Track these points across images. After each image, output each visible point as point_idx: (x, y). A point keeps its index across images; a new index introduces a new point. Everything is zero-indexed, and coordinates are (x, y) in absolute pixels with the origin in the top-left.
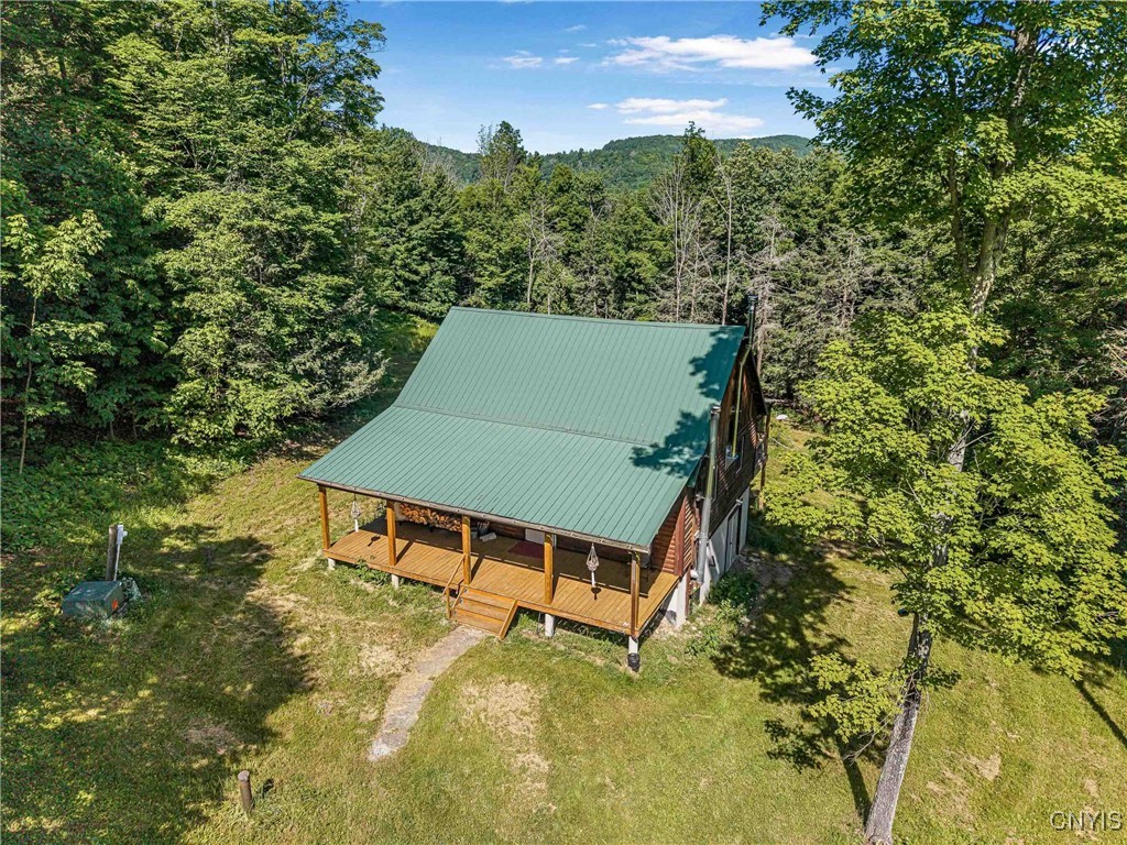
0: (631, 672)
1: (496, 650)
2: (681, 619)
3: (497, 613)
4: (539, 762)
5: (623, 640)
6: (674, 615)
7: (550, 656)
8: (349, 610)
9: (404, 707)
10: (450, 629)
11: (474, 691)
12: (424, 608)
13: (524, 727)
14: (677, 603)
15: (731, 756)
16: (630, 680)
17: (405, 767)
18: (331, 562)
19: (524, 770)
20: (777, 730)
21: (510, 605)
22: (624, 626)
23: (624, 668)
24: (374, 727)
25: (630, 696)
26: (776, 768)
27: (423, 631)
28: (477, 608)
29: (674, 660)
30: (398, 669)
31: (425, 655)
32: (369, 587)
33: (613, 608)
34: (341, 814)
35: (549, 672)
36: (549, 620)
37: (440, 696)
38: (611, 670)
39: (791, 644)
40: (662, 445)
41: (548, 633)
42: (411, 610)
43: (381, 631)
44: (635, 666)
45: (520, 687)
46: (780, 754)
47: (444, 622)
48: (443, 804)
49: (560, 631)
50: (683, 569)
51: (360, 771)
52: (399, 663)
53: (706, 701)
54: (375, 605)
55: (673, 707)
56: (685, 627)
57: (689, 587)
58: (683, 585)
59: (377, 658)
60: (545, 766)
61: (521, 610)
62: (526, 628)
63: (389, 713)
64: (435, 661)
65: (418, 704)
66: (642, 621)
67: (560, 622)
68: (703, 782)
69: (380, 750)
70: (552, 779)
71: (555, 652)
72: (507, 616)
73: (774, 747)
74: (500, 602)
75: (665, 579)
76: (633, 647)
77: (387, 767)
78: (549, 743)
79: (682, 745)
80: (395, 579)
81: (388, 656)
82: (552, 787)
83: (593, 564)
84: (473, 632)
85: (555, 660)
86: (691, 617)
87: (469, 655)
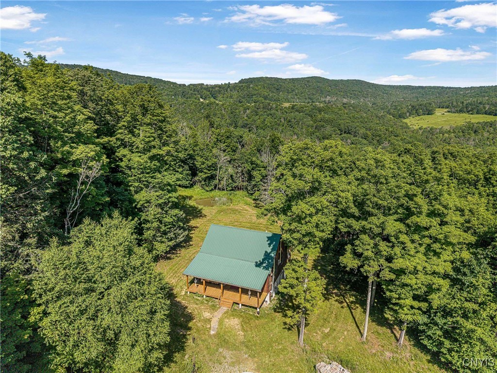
0: (258, 315)
1: (230, 312)
2: (269, 302)
3: (230, 304)
4: (242, 333)
5: (256, 308)
6: (267, 301)
7: (241, 313)
8: (197, 304)
9: (214, 324)
10: (220, 307)
11: (228, 320)
12: (213, 303)
13: (239, 327)
14: (267, 299)
15: (277, 330)
16: (258, 317)
17: (217, 335)
18: (189, 292)
19: (239, 334)
20: (285, 323)
21: (232, 302)
22: (256, 306)
23: (256, 314)
24: (210, 328)
25: (258, 320)
26: (285, 332)
27: (214, 308)
28: (224, 303)
29: (267, 312)
30: (211, 317)
31: (216, 314)
32: (199, 298)
33: (253, 301)
34: (209, 343)
35: (241, 316)
36: (240, 305)
37: (221, 322)
38: (254, 315)
39: (290, 304)
40: (261, 261)
41: (240, 307)
42: (210, 303)
43: (205, 309)
44: (259, 314)
45: (236, 319)
46: (285, 328)
47: (218, 306)
48: (226, 341)
49: (243, 307)
50: (268, 291)
51: (210, 336)
52: (211, 315)
53: (273, 320)
54: (202, 303)
55: (266, 322)
56: (269, 304)
57: (270, 295)
58: (269, 295)
59: (207, 315)
60: (243, 334)
61: (234, 303)
62: (236, 307)
63: (212, 326)
64: (218, 314)
65: (217, 324)
66: (260, 304)
67: (242, 305)
68: (271, 335)
69: (212, 332)
70: (245, 336)
71: (242, 312)
72: (232, 304)
73: (284, 327)
74: (230, 301)
75: (264, 294)
76: (258, 310)
77: (214, 335)
78: (243, 330)
79: (268, 329)
80: (204, 296)
81: (209, 314)
82: (245, 337)
83: (250, 293)
84: (224, 308)
85: (242, 313)
86: (271, 301)
87: (225, 313)
